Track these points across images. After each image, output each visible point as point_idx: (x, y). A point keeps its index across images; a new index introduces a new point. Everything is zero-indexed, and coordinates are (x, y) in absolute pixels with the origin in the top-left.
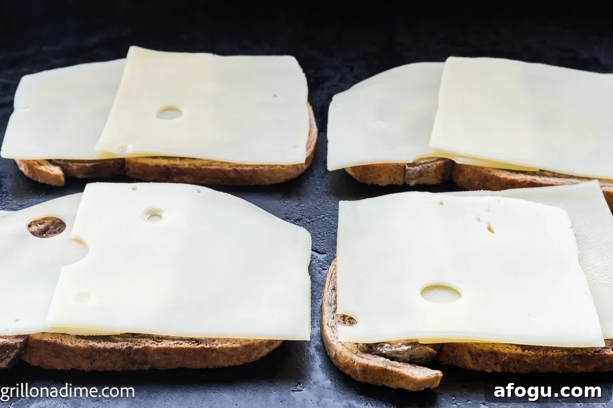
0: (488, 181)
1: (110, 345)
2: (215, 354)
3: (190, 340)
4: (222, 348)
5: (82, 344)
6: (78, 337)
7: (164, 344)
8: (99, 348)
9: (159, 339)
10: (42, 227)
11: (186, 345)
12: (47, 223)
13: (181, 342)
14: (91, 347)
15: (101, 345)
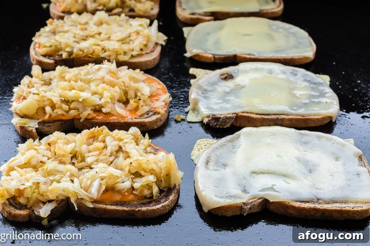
0: (288, 208)
1: (270, 117)
2: (310, 121)
3: (300, 116)
4: (313, 119)
5: (259, 116)
6: (257, 114)
7: (290, 117)
8: (266, 118)
9: (287, 115)
10: (224, 76)
11: (299, 117)
12: (226, 75)
13: (297, 116)
14: (262, 118)
15: (266, 117)
